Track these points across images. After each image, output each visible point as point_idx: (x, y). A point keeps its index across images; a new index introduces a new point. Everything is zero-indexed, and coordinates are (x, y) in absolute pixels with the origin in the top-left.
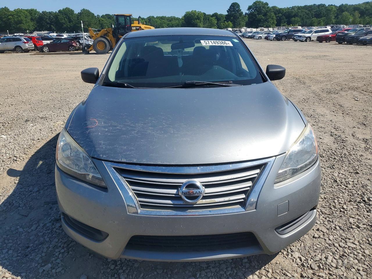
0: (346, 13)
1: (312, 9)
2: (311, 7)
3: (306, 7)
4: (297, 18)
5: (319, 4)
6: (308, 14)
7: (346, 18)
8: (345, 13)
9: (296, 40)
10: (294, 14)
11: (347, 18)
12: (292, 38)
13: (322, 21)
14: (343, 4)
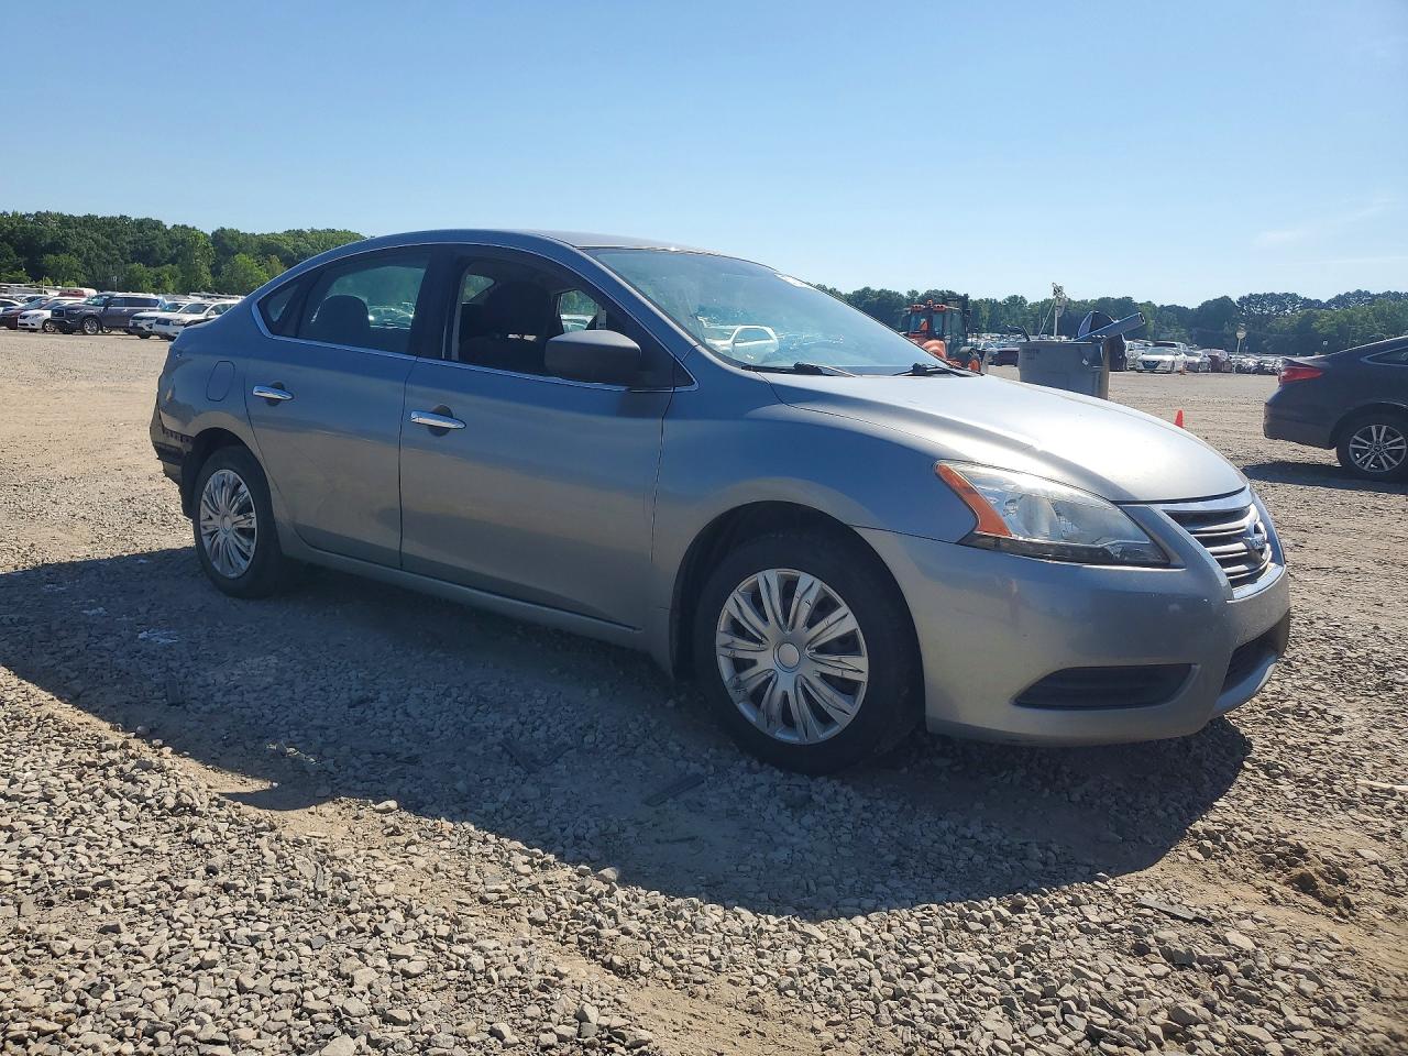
0: (244, 257)
1: (118, 233)
2: (110, 223)
3: (89, 221)
4: (64, 259)
5: (141, 216)
6: (105, 248)
7: (246, 276)
8: (241, 259)
9: (145, 336)
10: (49, 241)
11: (251, 275)
12: (131, 324)
13: (166, 275)
14: (223, 229)
